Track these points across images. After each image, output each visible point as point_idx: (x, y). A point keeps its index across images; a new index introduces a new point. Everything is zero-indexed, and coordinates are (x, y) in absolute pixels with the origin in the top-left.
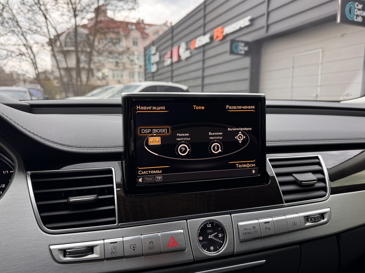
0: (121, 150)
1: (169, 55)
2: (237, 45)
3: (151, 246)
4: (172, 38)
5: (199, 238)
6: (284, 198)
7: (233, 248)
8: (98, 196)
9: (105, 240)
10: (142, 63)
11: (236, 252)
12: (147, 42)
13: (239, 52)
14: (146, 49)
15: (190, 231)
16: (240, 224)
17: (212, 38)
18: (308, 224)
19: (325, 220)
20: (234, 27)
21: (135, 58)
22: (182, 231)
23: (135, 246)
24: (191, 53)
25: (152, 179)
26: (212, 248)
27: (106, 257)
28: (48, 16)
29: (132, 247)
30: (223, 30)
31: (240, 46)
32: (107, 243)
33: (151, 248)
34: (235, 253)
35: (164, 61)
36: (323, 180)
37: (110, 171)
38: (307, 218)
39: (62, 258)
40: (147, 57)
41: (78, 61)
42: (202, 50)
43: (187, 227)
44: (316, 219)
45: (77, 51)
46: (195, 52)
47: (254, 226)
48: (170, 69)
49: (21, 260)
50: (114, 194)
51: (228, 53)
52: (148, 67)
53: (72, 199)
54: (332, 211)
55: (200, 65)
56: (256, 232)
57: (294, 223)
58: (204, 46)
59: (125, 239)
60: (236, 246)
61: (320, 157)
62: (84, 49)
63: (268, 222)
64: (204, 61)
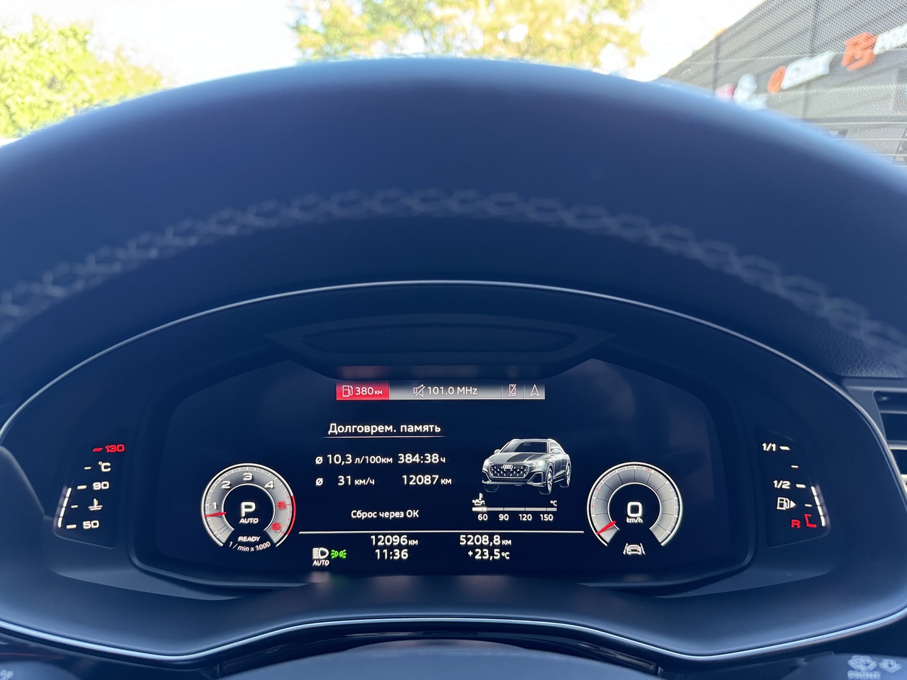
4: (717, 64)
17: (834, 65)
24: (767, 102)
30: (876, 39)
42: (801, 92)
58: (808, 84)
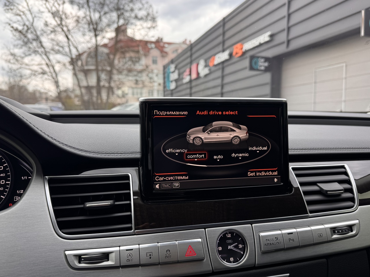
0: (138, 156)
1: (187, 72)
2: (256, 61)
3: (167, 255)
4: (191, 56)
5: (218, 248)
6: (308, 208)
7: (255, 259)
8: (114, 202)
9: (120, 247)
10: (161, 81)
11: (258, 264)
12: (166, 61)
13: (259, 68)
14: (165, 67)
15: (209, 241)
16: (262, 234)
17: (231, 55)
18: (335, 236)
19: (354, 232)
20: (253, 43)
21: (154, 76)
22: (200, 240)
23: (151, 254)
24: (210, 70)
25: (169, 186)
26: (232, 259)
27: (121, 265)
28: (70, 37)
29: (148, 254)
30: (243, 46)
31: (259, 62)
32: (123, 250)
33: (168, 257)
34: (256, 266)
35: (182, 79)
36: (351, 191)
37: (127, 177)
38: (334, 230)
39: (77, 264)
40: (166, 75)
41: (99, 80)
42: (221, 66)
43: (205, 236)
44: (344, 231)
45: (97, 70)
46: (213, 69)
47: (276, 237)
48: (188, 86)
49: (36, 264)
50: (130, 200)
51: (248, 69)
52: (167, 84)
53: (89, 205)
54: (361, 223)
55: (219, 81)
56: (279, 243)
57: (320, 235)
58: (223, 63)
59: (141, 246)
60: (258, 258)
61: (346, 166)
62: (104, 68)
63: (292, 233)
64: (223, 77)
